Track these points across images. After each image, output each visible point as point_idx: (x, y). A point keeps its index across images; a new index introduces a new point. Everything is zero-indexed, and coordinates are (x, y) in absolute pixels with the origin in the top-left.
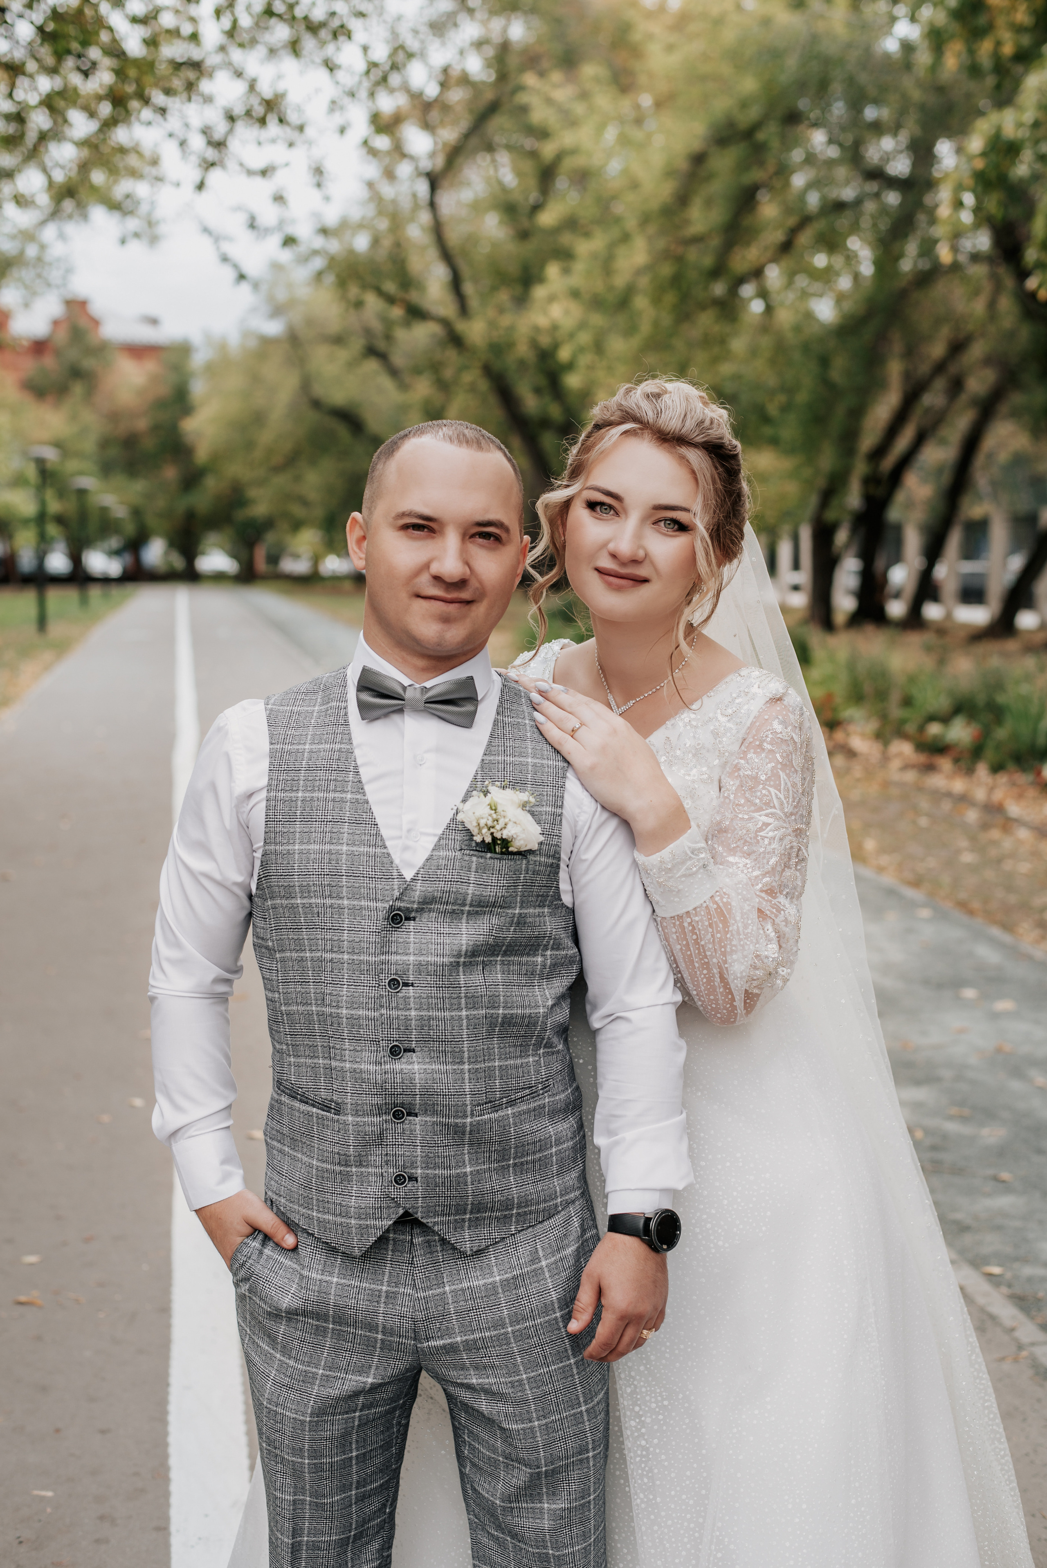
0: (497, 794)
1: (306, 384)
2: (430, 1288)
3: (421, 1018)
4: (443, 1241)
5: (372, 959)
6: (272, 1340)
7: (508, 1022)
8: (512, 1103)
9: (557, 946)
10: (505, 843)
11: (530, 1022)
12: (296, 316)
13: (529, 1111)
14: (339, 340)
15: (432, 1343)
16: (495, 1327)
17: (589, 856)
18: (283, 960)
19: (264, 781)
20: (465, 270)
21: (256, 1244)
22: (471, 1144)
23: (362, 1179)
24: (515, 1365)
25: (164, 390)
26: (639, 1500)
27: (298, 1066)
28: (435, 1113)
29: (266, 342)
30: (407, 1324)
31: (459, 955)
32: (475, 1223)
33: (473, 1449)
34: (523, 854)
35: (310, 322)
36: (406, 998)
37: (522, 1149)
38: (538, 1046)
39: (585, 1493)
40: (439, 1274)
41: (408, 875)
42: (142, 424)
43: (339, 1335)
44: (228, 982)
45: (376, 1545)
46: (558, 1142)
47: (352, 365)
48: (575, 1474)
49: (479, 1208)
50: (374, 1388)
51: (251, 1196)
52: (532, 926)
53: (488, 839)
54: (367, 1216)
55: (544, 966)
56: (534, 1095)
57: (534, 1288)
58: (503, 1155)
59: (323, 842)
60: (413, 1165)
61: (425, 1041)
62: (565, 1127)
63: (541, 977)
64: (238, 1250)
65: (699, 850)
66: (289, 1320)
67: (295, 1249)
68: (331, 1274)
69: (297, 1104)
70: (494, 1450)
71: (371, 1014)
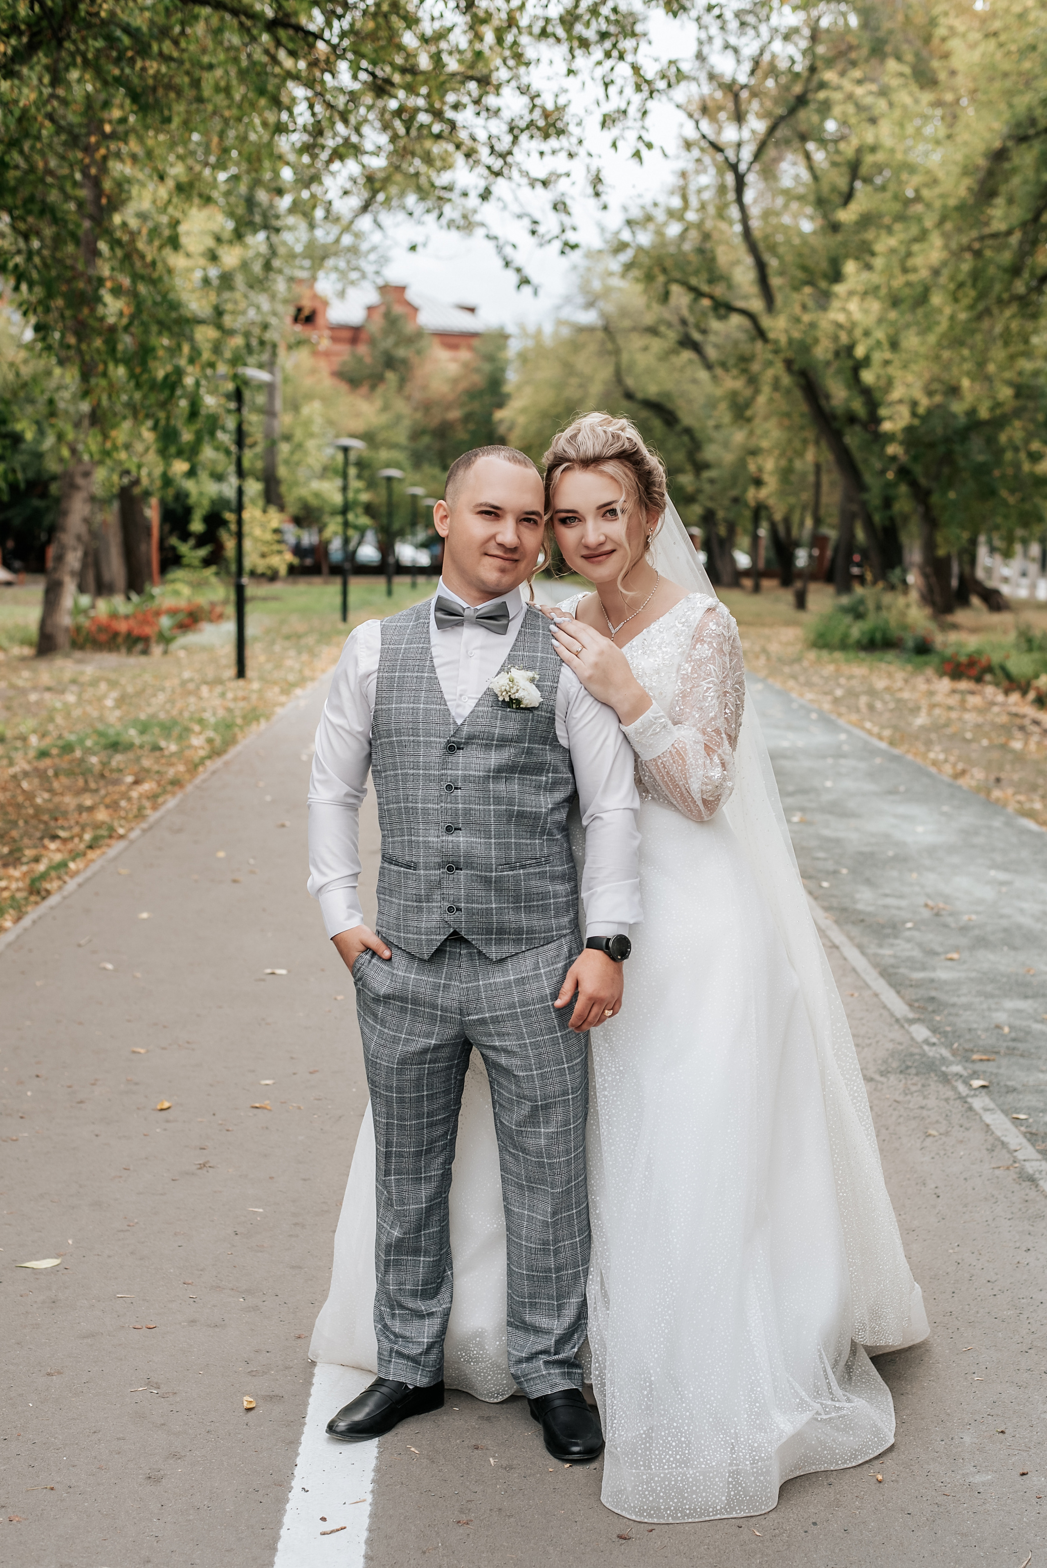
0: (515, 673)
1: (619, 376)
2: (470, 982)
3: (465, 809)
4: (480, 953)
5: (437, 773)
6: (375, 1016)
7: (521, 815)
8: (523, 867)
9: (556, 771)
10: (518, 701)
11: (536, 817)
12: (609, 307)
13: (535, 874)
14: (653, 331)
15: (471, 1018)
16: (510, 1008)
17: (578, 715)
18: (386, 777)
19: (377, 667)
20: (773, 263)
21: (368, 957)
22: (496, 890)
23: (430, 910)
24: (522, 1033)
25: (478, 379)
26: (604, 1129)
27: (393, 843)
28: (472, 868)
29: (581, 330)
30: (455, 1004)
31: (489, 771)
32: (499, 942)
33: (500, 1093)
34: (531, 709)
35: (624, 312)
36: (456, 796)
37: (529, 897)
38: (542, 833)
39: (566, 1123)
40: (476, 974)
41: (459, 722)
42: (455, 414)
43: (415, 1013)
44: (357, 797)
45: (440, 1160)
46: (555, 897)
47: (665, 356)
48: (560, 1110)
49: (501, 931)
50: (437, 1048)
51: (365, 928)
52: (537, 755)
53: (507, 699)
54: (432, 933)
55: (547, 783)
56: (539, 864)
57: (535, 985)
58: (517, 899)
59: (409, 703)
60: (459, 901)
61: (467, 823)
62: (561, 888)
63: (545, 789)
64: (357, 961)
65: (660, 717)
66: (385, 1003)
67: (390, 959)
68: (410, 973)
69: (393, 867)
70: (510, 1092)
71: (436, 806)
